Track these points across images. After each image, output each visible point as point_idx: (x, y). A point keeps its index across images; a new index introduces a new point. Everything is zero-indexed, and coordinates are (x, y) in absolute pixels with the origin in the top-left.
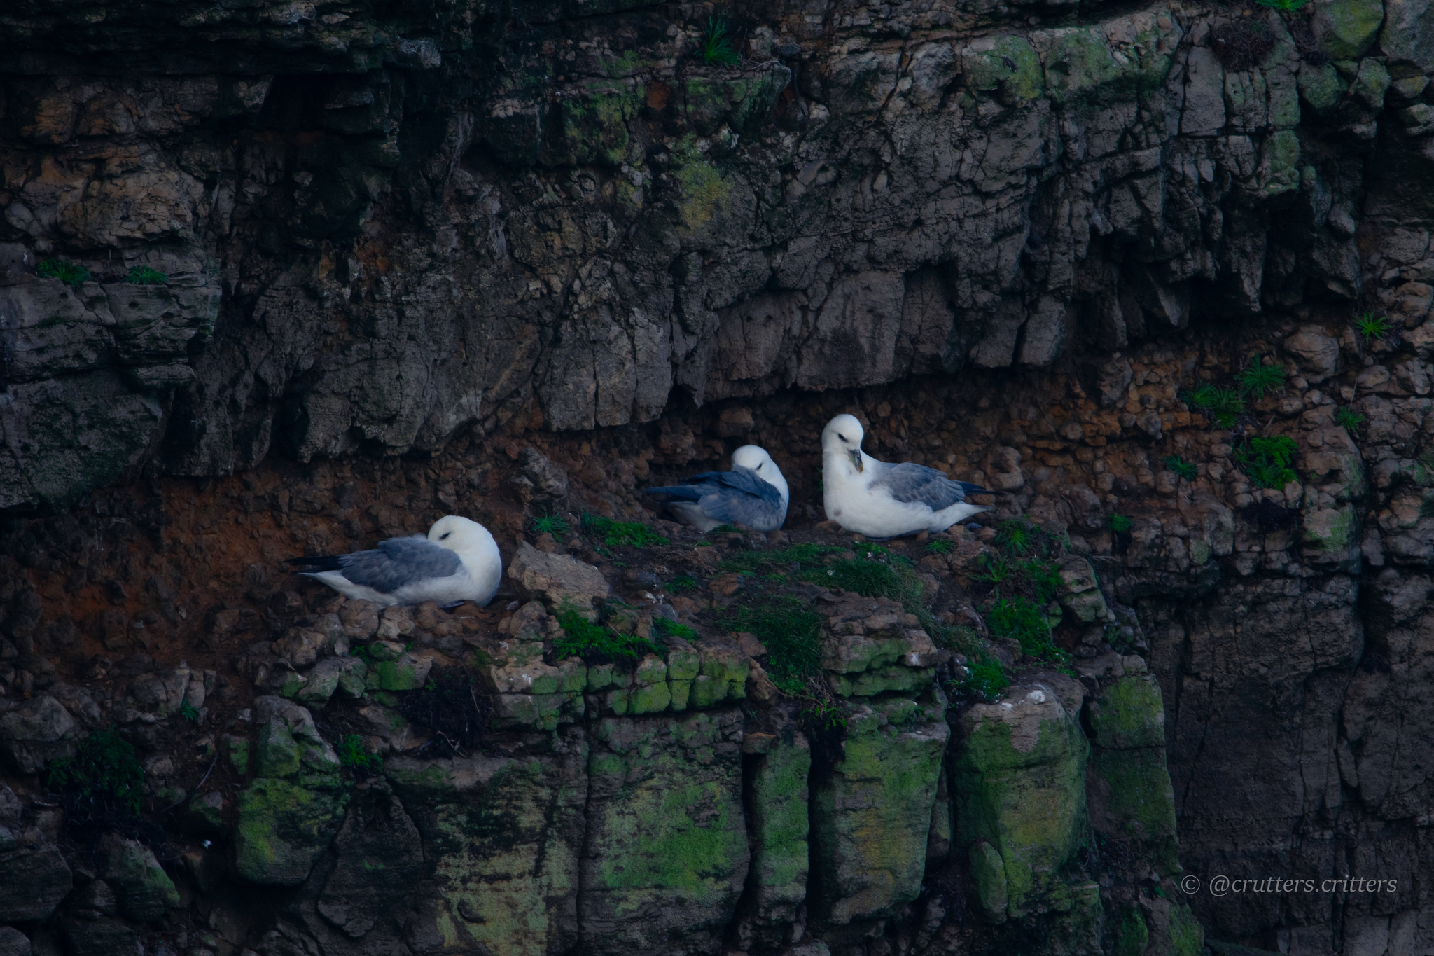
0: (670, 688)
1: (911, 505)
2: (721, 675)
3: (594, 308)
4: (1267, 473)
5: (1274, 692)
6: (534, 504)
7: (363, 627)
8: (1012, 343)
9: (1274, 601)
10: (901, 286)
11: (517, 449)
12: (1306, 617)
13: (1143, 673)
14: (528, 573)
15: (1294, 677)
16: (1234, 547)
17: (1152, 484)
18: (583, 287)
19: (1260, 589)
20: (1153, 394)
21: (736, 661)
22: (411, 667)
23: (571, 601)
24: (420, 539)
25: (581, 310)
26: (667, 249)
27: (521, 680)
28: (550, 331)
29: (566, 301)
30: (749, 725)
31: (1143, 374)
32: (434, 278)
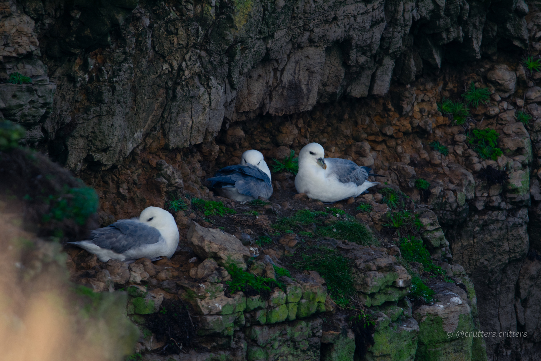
0: (288, 307)
1: (347, 184)
2: (314, 299)
3: (192, 78)
4: (486, 150)
5: (490, 274)
6: (167, 193)
7: (121, 277)
8: (368, 84)
9: (493, 223)
10: (324, 55)
11: (155, 161)
12: (508, 232)
13: (464, 275)
14: (206, 242)
15: (500, 266)
16: (475, 194)
17: (428, 159)
18: (187, 66)
19: (486, 217)
20: (426, 107)
21: (321, 290)
22: (153, 301)
23: (232, 258)
24: (135, 221)
25: (185, 79)
26: (226, 42)
27: (215, 307)
28: (171, 92)
29: (178, 73)
30: (326, 327)
31: (421, 96)
32: (126, 66)
